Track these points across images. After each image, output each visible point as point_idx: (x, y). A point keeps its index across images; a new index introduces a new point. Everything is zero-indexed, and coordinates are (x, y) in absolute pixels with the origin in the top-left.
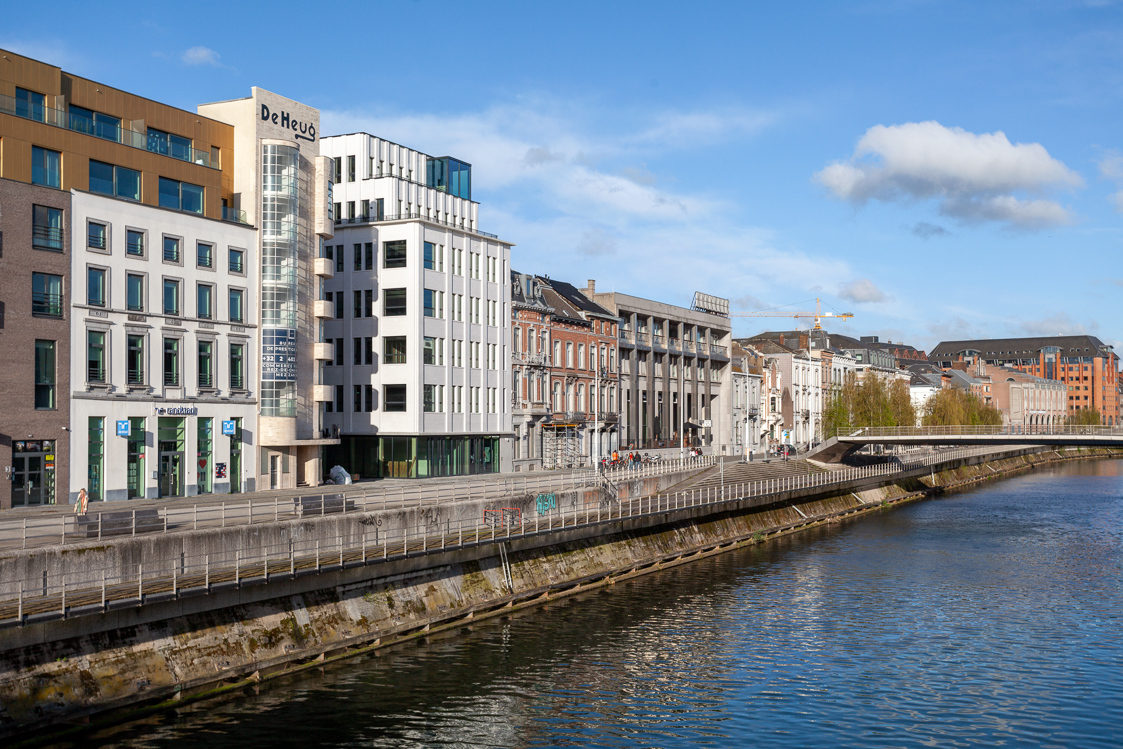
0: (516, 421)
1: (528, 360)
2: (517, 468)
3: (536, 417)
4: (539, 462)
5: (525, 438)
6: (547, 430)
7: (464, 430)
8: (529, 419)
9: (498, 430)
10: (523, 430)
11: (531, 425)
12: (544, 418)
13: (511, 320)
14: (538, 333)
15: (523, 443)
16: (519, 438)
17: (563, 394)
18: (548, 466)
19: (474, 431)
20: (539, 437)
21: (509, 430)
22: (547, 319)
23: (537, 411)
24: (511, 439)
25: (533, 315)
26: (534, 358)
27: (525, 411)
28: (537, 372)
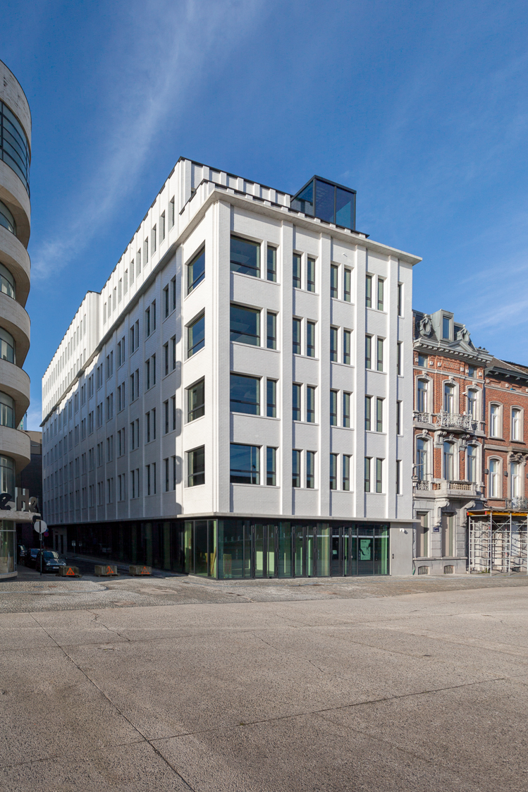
0: (421, 505)
1: (441, 423)
2: (423, 570)
3: (457, 502)
4: (462, 564)
5: (436, 529)
6: (477, 520)
7: (319, 513)
8: (444, 503)
9: (386, 516)
10: (434, 519)
11: (447, 513)
12: (471, 504)
13: (411, 367)
14: (462, 388)
15: (432, 539)
16: (426, 530)
17: (505, 475)
18: (478, 568)
19: (338, 515)
20: (463, 530)
21: (407, 515)
22: (478, 373)
23: (457, 492)
24: (410, 531)
25: (454, 364)
26: (454, 421)
27: (437, 493)
28: (459, 442)
